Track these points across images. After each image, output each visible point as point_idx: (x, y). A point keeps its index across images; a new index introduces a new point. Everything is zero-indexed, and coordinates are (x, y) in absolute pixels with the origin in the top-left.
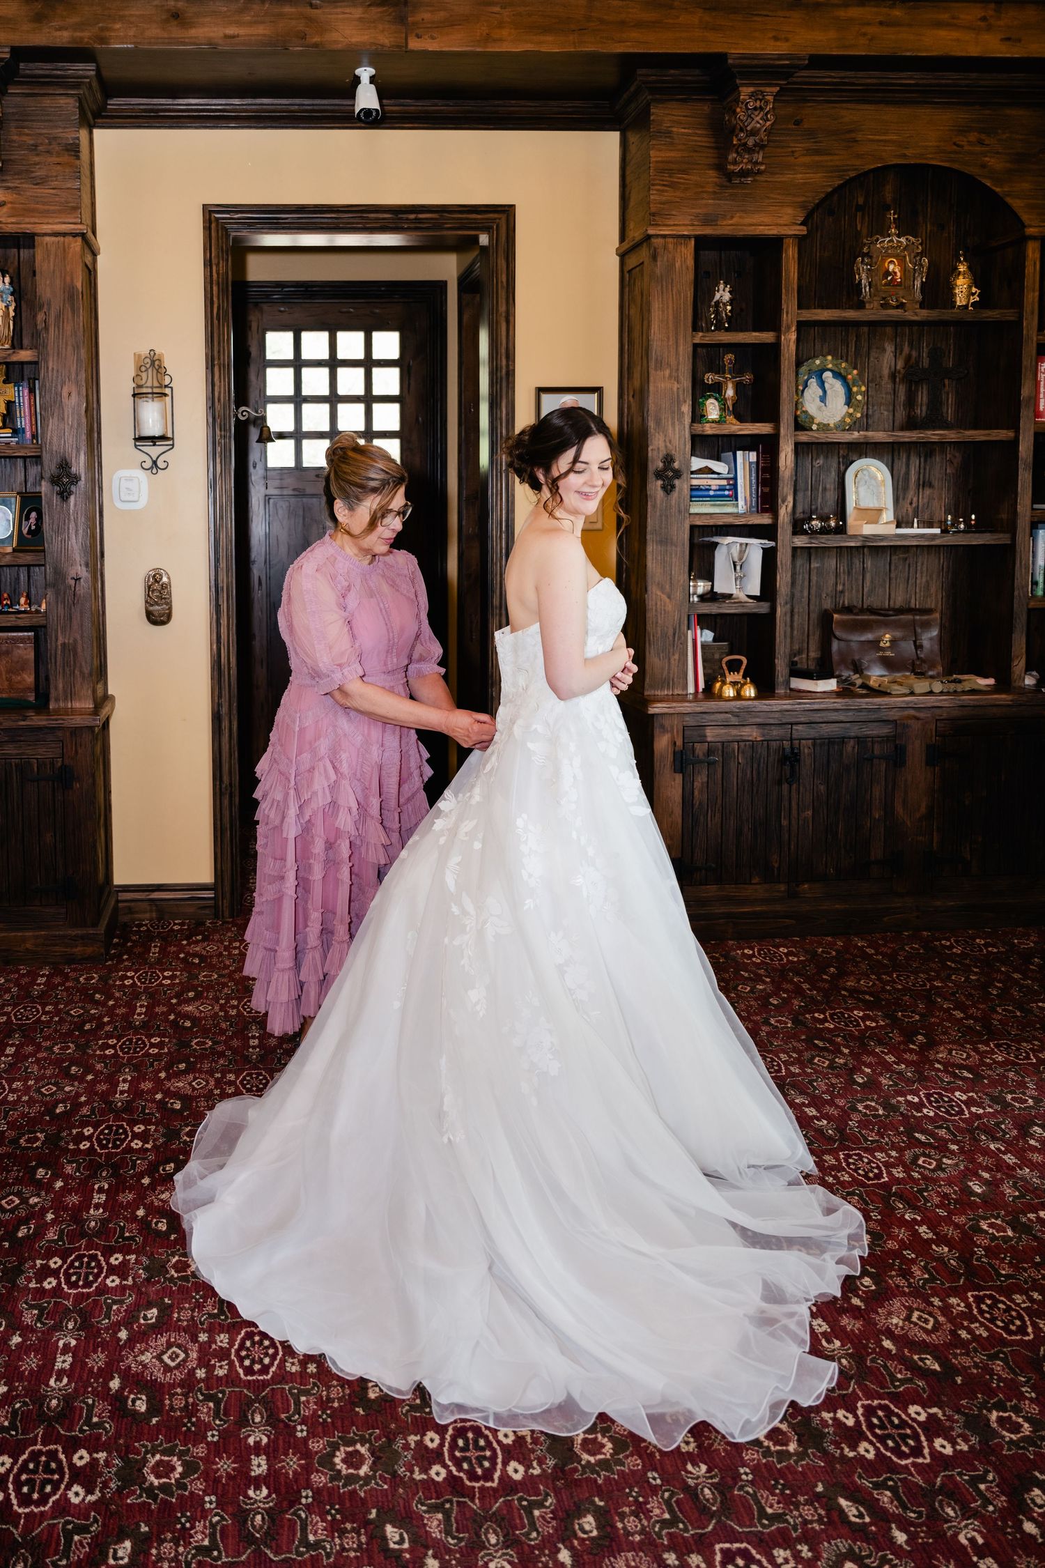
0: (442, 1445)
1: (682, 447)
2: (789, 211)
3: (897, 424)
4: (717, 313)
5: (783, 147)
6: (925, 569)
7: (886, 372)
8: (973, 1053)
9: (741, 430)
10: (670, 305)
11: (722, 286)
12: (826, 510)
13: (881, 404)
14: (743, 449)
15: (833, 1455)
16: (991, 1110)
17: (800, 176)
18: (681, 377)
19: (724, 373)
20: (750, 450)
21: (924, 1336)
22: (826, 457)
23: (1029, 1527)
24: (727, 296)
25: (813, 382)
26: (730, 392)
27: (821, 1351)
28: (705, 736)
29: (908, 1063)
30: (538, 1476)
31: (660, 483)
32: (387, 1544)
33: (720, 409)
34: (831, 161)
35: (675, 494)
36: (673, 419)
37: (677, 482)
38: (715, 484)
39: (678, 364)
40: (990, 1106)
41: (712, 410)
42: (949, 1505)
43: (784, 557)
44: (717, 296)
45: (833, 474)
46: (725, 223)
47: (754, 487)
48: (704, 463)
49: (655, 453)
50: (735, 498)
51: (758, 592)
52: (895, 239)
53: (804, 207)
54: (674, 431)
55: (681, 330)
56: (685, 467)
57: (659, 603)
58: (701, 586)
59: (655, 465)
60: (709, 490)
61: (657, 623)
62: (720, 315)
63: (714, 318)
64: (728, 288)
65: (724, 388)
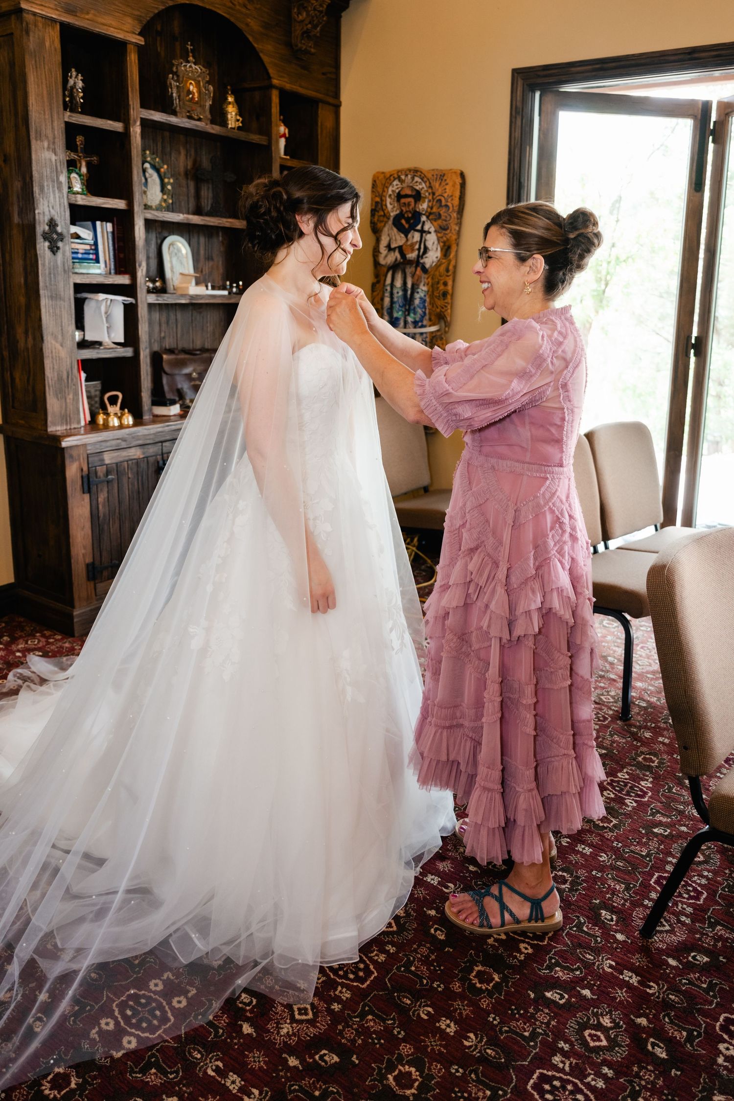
1: (63, 213)
2: (129, 20)
3: (190, 211)
4: (70, 95)
7: (182, 169)
9: (104, 203)
10: (44, 81)
11: (74, 74)
13: (180, 194)
14: (102, 221)
18: (57, 150)
19: (78, 152)
20: (107, 222)
24: (80, 84)
28: (104, 460)
35: (59, 254)
36: (53, 187)
37: (60, 244)
38: (82, 248)
39: (54, 138)
43: (143, 312)
44: (71, 82)
45: (153, 243)
46: (83, 16)
47: (112, 253)
48: (74, 229)
49: (41, 216)
50: (97, 261)
51: (121, 340)
52: (193, 65)
53: (140, 21)
54: (55, 198)
55: (55, 106)
56: (65, 232)
57: (54, 351)
58: (78, 336)
59: (42, 227)
60: (77, 253)
61: (53, 368)
62: (76, 100)
63: (69, 101)
64: (80, 77)
65: (78, 165)
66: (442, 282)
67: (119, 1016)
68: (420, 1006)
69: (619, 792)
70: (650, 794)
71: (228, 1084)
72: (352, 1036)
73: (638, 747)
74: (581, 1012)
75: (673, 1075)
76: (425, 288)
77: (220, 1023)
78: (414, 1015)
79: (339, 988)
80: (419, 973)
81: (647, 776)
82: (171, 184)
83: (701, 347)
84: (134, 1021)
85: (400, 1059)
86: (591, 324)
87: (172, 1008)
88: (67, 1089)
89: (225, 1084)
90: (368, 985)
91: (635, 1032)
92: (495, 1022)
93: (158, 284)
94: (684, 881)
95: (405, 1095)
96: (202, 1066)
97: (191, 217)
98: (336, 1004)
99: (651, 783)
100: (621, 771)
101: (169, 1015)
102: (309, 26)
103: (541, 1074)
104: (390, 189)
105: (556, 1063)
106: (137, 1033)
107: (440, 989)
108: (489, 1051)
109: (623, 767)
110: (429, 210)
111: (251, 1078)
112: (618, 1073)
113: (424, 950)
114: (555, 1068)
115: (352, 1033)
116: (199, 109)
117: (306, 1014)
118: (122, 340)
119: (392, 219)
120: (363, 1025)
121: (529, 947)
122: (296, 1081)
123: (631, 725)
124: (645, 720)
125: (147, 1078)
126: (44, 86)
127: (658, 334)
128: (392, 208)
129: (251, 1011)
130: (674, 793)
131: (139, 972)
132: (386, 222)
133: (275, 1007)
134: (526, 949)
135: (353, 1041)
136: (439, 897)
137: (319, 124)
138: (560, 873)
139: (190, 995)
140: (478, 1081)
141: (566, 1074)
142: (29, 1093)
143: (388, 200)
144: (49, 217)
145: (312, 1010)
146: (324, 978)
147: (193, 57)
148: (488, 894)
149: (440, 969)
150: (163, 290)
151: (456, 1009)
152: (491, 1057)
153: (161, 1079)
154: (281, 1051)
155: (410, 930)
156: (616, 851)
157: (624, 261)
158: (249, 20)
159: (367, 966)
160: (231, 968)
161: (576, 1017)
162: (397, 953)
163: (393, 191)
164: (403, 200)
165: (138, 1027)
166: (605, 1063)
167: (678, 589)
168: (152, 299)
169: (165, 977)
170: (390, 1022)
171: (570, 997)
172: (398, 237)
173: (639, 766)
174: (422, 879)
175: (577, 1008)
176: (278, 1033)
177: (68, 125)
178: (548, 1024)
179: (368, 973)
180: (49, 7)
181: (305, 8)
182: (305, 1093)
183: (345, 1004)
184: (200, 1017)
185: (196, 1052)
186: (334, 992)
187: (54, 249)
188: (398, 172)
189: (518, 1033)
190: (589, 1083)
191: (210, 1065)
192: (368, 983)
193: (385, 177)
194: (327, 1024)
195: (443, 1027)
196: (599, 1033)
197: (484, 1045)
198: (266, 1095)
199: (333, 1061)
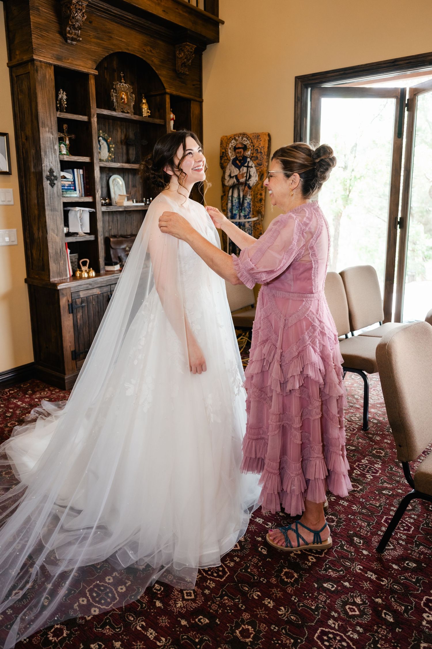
1: (57, 165)
2: (90, 62)
3: (124, 160)
4: (60, 103)
5: (85, 32)
7: (119, 140)
9: (78, 159)
10: (46, 96)
13: (118, 153)
14: (77, 169)
17: (93, 47)
18: (53, 132)
20: (80, 169)
22: (106, 173)
24: (65, 97)
28: (80, 295)
34: (104, 44)
35: (55, 187)
37: (55, 182)
38: (67, 183)
39: (51, 126)
43: (99, 216)
44: (60, 96)
45: (104, 179)
46: (66, 61)
47: (83, 185)
48: (63, 174)
49: (45, 168)
50: (75, 190)
51: (89, 231)
52: (124, 84)
53: (95, 62)
54: (52, 157)
55: (52, 109)
56: (58, 175)
57: (53, 238)
58: (65, 230)
59: (46, 173)
60: (64, 186)
61: (53, 247)
62: (63, 105)
63: (59, 106)
64: (65, 93)
65: (65, 140)
66: (259, 193)
67: (89, 597)
68: (253, 592)
69: (363, 471)
70: (380, 471)
71: (148, 635)
72: (216, 608)
73: (373, 446)
74: (344, 595)
75: (397, 631)
76: (250, 197)
77: (144, 601)
78: (250, 596)
79: (209, 581)
80: (253, 573)
81: (378, 461)
82: (114, 148)
83: (403, 223)
84: (97, 599)
85: (243, 621)
86: (341, 214)
87: (118, 592)
88: (62, 637)
89: (146, 635)
90: (224, 580)
91: (374, 606)
92: (295, 601)
93: (107, 201)
94: (401, 521)
95: (246, 642)
96: (134, 625)
97: (124, 164)
98: (207, 590)
99: (381, 465)
100: (363, 459)
101: (116, 596)
102: (185, 60)
103: (322, 630)
104: (230, 145)
105: (330, 624)
106: (99, 606)
107: (264, 582)
108: (292, 617)
109: (365, 457)
110: (251, 155)
111: (161, 632)
112: (366, 630)
113: (255, 560)
114: (330, 627)
115: (216, 606)
116: (127, 107)
117: (191, 596)
119: (231, 161)
120: (222, 602)
121: (314, 558)
122: (185, 633)
123: (368, 433)
124: (376, 430)
125: (104, 631)
126: (46, 99)
127: (379, 218)
128: (231, 155)
129: (161, 594)
130: (394, 471)
131: (99, 573)
132: (229, 163)
133: (173, 592)
134: (312, 559)
135: (217, 611)
136: (263, 531)
137: (192, 112)
138: (331, 516)
139: (127, 585)
140: (287, 634)
141: (336, 630)
142: (41, 639)
143: (229, 151)
144: (50, 168)
145: (194, 593)
146: (200, 576)
147: (124, 80)
148: (290, 528)
149: (264, 571)
150: (110, 204)
151: (274, 593)
152: (294, 620)
153: (112, 632)
154: (177, 616)
155: (247, 549)
156: (361, 504)
157: (359, 178)
158: (153, 59)
159: (224, 569)
160: (149, 570)
161: (341, 598)
162: (240, 561)
163: (232, 146)
164: (237, 151)
165: (99, 602)
166: (358, 624)
167: (394, 357)
168: (104, 209)
169: (114, 575)
170: (237, 600)
171: (338, 586)
172: (235, 171)
173: (374, 456)
174: (254, 520)
175: (342, 593)
176: (175, 606)
177: (59, 119)
178: (325, 602)
179: (224, 573)
180: (48, 58)
181: (183, 51)
182: (191, 640)
183: (212, 590)
184: (133, 597)
185: (131, 617)
186: (206, 583)
187: (52, 185)
188: (234, 135)
189: (308, 607)
190: (349, 636)
191: (139, 624)
192: (224, 578)
193: (227, 138)
194: (202, 602)
195: (267, 603)
196: (354, 607)
197: (289, 614)
198: (169, 641)
199: (205, 622)
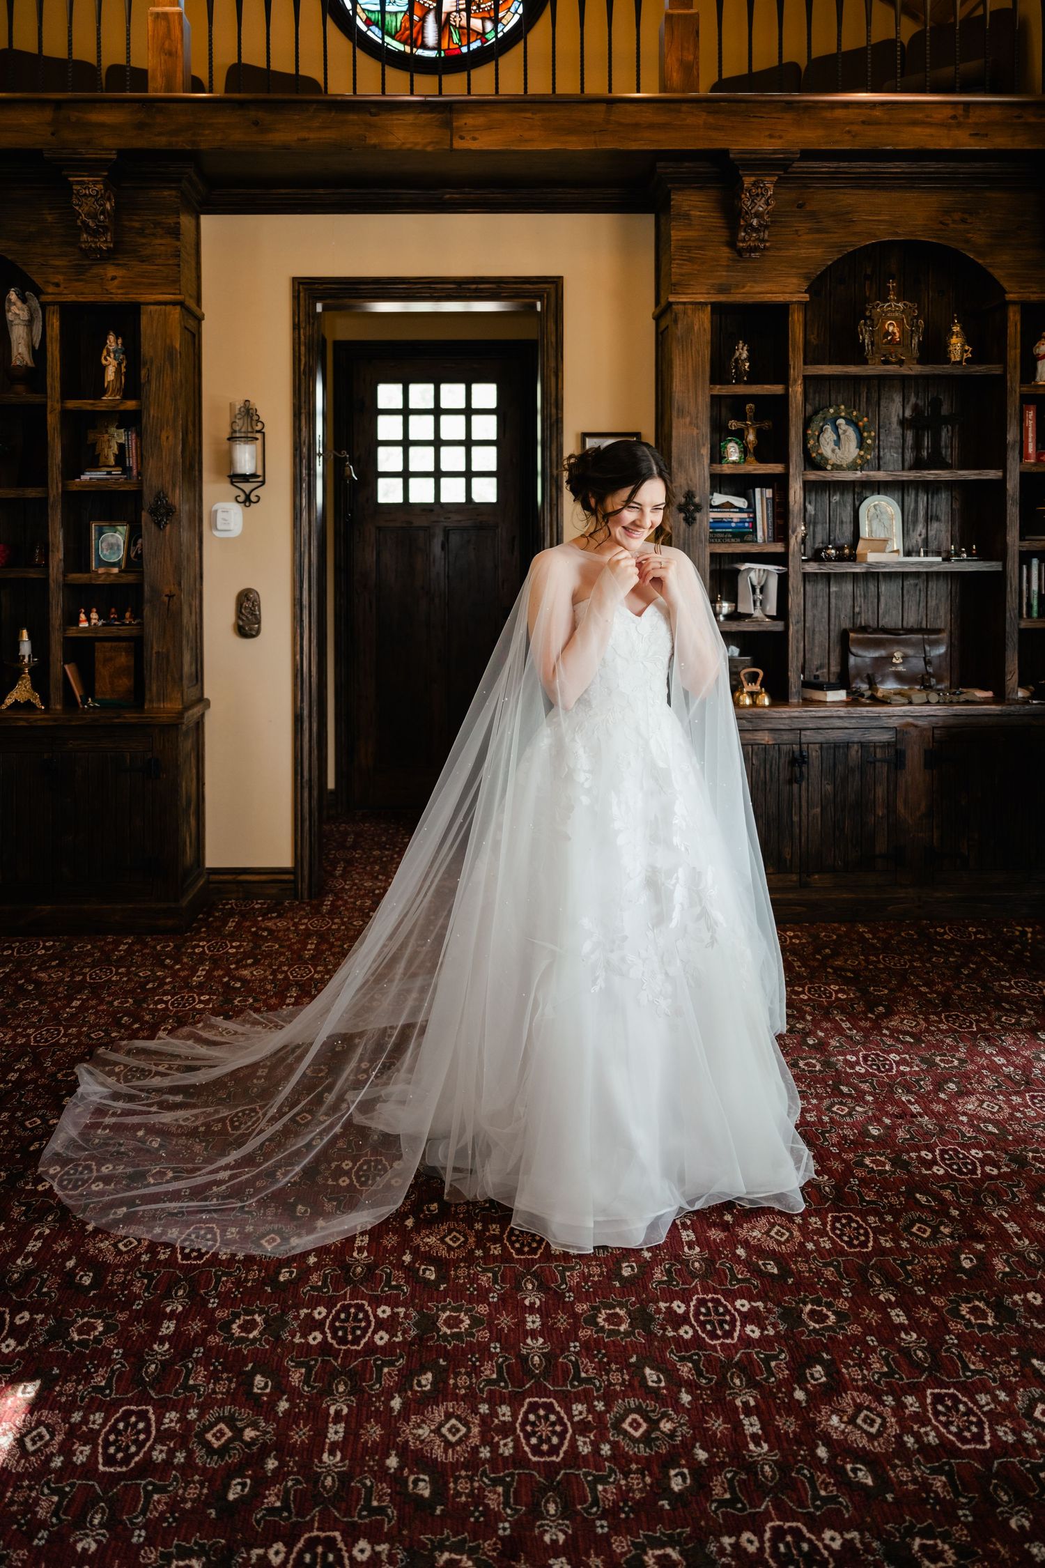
0: (327, 1317)
1: (703, 485)
2: (797, 281)
3: (907, 465)
4: (736, 367)
6: (934, 593)
7: (895, 420)
8: (922, 1022)
9: (758, 469)
11: (741, 345)
12: (843, 541)
13: (891, 447)
14: (761, 487)
15: (656, 1335)
16: (917, 1069)
17: (803, 251)
18: (700, 424)
19: (746, 420)
20: (769, 487)
21: (776, 1247)
22: (842, 494)
23: (799, 1395)
24: (745, 354)
25: (828, 427)
26: (751, 437)
27: (680, 1255)
29: (860, 1029)
30: (399, 1343)
31: (682, 515)
32: (253, 1389)
33: (740, 452)
35: (696, 525)
36: (693, 460)
37: (698, 515)
38: (737, 516)
39: (698, 414)
40: (917, 1066)
41: (733, 452)
42: (739, 1377)
43: (795, 582)
44: (737, 354)
45: (849, 509)
46: (737, 291)
47: (771, 520)
48: (726, 498)
52: (894, 304)
53: (808, 278)
54: (694, 470)
55: (700, 383)
56: (704, 502)
60: (731, 522)
62: (740, 371)
63: (735, 373)
64: (746, 347)
65: (746, 434)
118: (774, 614)
187: (690, 521)
